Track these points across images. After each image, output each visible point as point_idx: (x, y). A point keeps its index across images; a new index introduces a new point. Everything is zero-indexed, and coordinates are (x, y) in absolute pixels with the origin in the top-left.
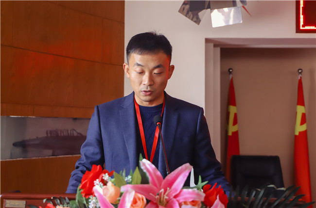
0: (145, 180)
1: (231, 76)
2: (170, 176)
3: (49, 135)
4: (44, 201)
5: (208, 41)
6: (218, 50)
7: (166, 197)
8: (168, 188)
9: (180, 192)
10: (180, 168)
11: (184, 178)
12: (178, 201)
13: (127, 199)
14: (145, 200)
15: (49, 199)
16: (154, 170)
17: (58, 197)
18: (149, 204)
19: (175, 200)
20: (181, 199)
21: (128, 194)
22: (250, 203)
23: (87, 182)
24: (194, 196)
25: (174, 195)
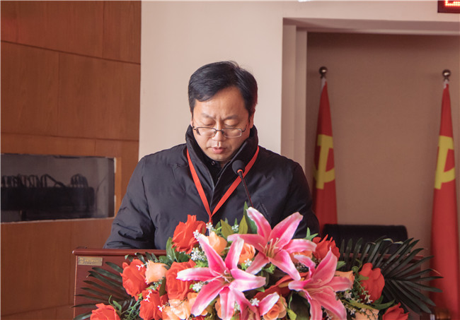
1: (324, 80)
2: (278, 227)
4: (126, 257)
5: (287, 22)
6: (304, 36)
7: (275, 248)
8: (277, 239)
9: (291, 242)
10: (290, 217)
11: (294, 227)
12: (289, 252)
13: (236, 248)
14: (254, 251)
15: (132, 256)
16: (262, 219)
17: (144, 253)
18: (258, 255)
19: (284, 250)
20: (291, 249)
21: (237, 244)
22: (363, 259)
23: (183, 234)
24: (305, 246)
25: (283, 246)
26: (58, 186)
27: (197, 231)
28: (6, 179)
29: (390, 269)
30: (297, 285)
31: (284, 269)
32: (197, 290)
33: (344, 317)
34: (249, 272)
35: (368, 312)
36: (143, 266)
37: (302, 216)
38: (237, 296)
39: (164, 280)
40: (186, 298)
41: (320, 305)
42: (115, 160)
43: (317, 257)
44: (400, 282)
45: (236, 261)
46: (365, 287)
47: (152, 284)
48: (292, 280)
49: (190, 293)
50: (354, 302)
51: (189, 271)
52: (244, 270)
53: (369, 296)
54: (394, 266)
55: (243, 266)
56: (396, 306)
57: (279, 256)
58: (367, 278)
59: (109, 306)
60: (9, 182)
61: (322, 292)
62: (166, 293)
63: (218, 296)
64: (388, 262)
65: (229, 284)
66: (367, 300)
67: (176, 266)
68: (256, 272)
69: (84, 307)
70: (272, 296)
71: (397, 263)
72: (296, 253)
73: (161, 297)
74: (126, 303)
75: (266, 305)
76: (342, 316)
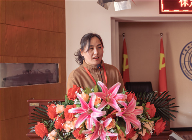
0: (99, 91)
1: (124, 37)
2: (111, 89)
3: (24, 73)
4: (49, 102)
5: (112, 18)
6: (117, 23)
7: (110, 98)
8: (111, 94)
9: (116, 95)
10: (116, 84)
11: (118, 89)
12: (115, 99)
13: (93, 99)
14: (101, 100)
15: (51, 102)
16: (104, 86)
17: (56, 101)
18: (103, 101)
20: (117, 98)
21: (93, 97)
22: (146, 100)
23: (71, 92)
24: (122, 97)
25: (113, 97)
26: (41, 73)
27: (77, 91)
28: (24, 72)
29: (157, 104)
30: (119, 114)
31: (114, 107)
32: (77, 117)
33: (140, 126)
34: (99, 109)
35: (149, 123)
36: (55, 106)
37: (121, 84)
38: (94, 120)
39: (64, 112)
40: (73, 120)
41: (130, 122)
42: (59, 64)
43: (128, 101)
44: (162, 109)
45: (93, 105)
46: (148, 112)
47: (59, 114)
48: (117, 111)
49: (74, 118)
50: (144, 119)
51: (73, 109)
52: (97, 108)
53: (150, 116)
54: (159, 102)
55: (96, 106)
56: (161, 119)
57: (111, 101)
58: (149, 109)
59: (42, 123)
60: (25, 72)
61: (130, 116)
62: (65, 118)
63: (86, 120)
64: (156, 101)
65: (91, 114)
66: (149, 118)
67: (68, 107)
68: (102, 109)
69: (32, 124)
70: (109, 119)
71: (160, 101)
72: (119, 100)
73: (63, 120)
74: (49, 121)
75: (107, 123)
76: (139, 126)
